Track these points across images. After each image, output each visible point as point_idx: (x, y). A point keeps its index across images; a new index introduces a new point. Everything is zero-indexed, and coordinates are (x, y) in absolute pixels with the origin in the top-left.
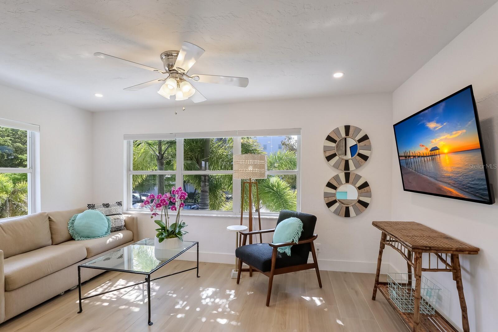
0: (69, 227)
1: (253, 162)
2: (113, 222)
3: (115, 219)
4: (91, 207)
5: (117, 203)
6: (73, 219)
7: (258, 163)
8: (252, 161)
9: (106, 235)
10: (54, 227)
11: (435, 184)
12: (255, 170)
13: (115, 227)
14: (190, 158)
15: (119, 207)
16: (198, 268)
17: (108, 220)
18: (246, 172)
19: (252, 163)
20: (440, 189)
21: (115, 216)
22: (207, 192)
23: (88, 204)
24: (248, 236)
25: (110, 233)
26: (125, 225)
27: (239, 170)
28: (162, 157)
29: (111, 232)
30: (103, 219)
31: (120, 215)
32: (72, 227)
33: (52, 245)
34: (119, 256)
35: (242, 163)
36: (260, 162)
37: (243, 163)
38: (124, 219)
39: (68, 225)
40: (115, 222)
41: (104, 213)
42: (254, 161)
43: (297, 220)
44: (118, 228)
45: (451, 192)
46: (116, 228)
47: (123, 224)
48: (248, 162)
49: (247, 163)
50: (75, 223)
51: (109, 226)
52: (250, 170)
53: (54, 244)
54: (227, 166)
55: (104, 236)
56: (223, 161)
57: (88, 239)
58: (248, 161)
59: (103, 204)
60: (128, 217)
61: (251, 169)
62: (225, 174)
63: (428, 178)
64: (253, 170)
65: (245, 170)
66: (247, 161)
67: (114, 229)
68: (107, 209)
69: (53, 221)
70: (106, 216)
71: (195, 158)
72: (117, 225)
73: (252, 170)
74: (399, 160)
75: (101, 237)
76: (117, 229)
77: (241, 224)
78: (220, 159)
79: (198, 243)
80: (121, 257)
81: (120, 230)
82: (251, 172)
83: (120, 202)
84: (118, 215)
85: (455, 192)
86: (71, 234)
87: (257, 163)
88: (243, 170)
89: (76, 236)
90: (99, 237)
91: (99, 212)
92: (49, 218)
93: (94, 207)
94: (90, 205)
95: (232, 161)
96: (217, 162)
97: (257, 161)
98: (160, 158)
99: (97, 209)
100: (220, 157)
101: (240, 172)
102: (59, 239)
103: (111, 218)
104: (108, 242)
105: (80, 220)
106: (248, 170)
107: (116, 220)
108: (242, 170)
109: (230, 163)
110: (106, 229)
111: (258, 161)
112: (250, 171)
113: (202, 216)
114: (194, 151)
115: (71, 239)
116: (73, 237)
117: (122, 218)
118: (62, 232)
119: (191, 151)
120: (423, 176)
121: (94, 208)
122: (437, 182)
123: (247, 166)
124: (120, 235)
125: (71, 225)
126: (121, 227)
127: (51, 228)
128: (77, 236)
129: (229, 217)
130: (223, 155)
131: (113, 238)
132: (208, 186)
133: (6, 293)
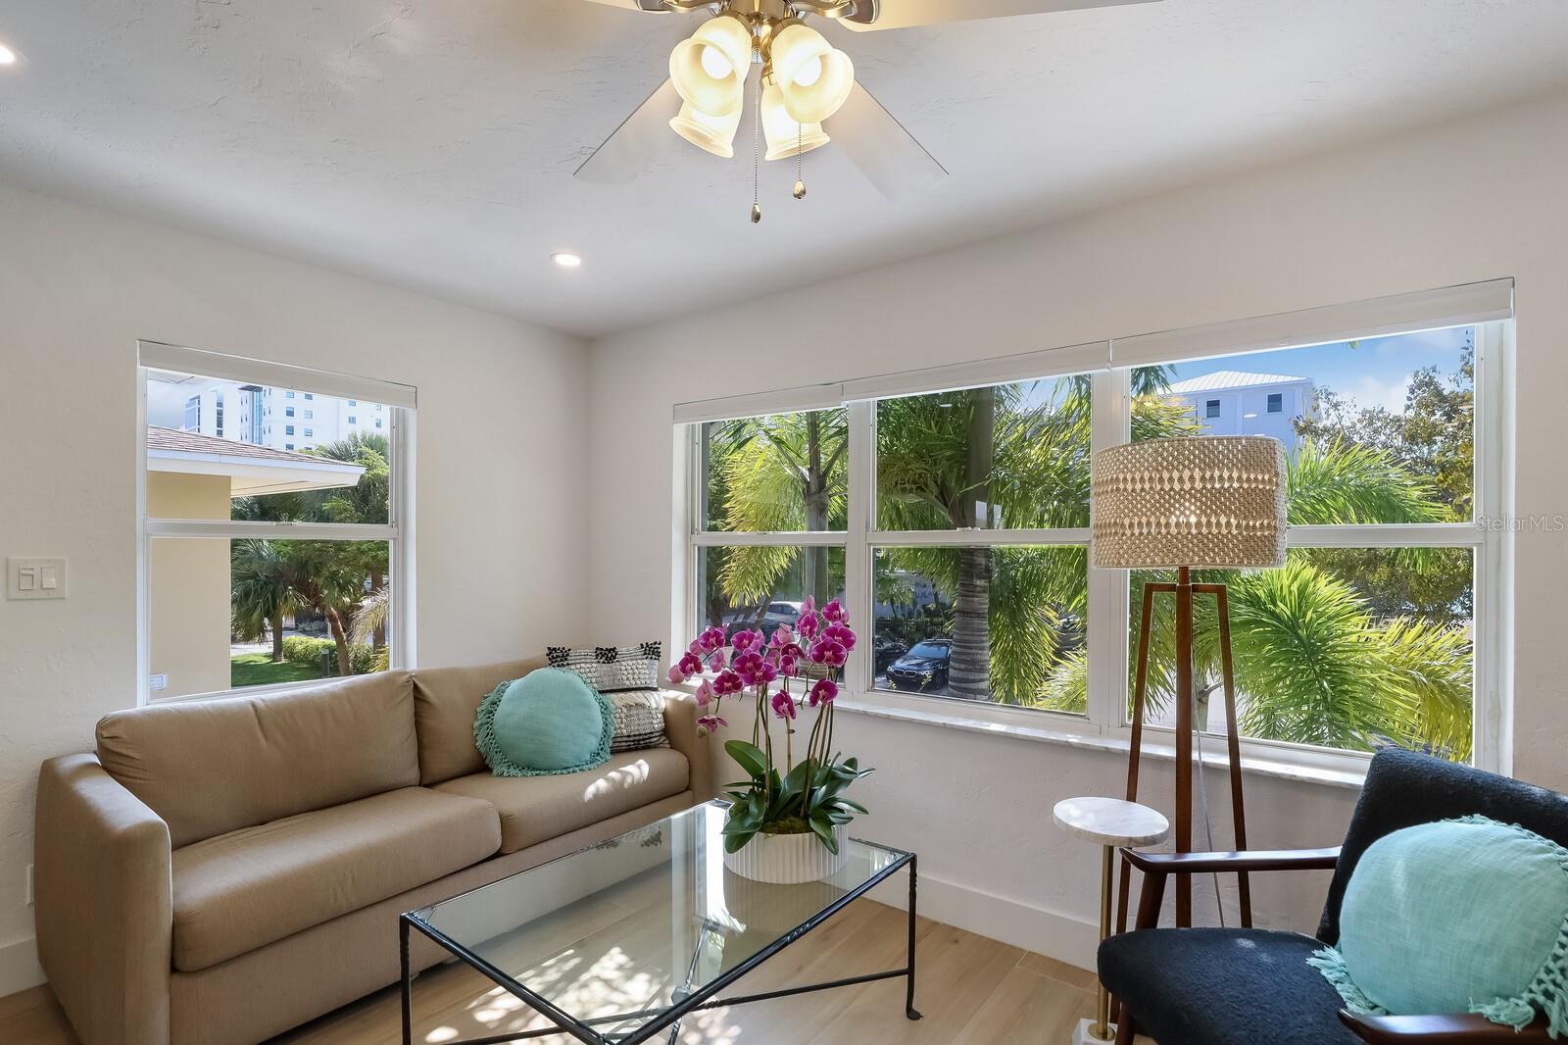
0: (477, 724)
1: (1203, 479)
2: (623, 715)
3: (629, 707)
4: (557, 656)
5: (642, 647)
6: (492, 696)
7: (1236, 485)
8: (1197, 474)
9: (592, 766)
10: (429, 722)
12: (1213, 520)
13: (629, 736)
14: (914, 482)
15: (645, 661)
16: (910, 972)
17: (605, 709)
18: (1164, 531)
19: (1198, 485)
21: (632, 694)
22: (980, 616)
23: (549, 648)
24: (1171, 879)
25: (609, 757)
26: (664, 730)
27: (1123, 526)
28: (819, 486)
29: (612, 753)
30: (586, 706)
31: (648, 694)
32: (486, 726)
33: (420, 785)
34: (646, 839)
35: (1138, 487)
36: (1245, 476)
37: (1147, 486)
38: (663, 705)
39: (476, 719)
40: (631, 716)
41: (594, 680)
42: (1212, 477)
43: (1542, 851)
44: (637, 738)
46: (631, 739)
47: (658, 724)
48: (1171, 480)
49: (1167, 487)
50: (496, 713)
51: (605, 731)
52: (1188, 524)
53: (426, 782)
54: (1066, 514)
55: (584, 767)
56: (1048, 492)
57: (530, 773)
58: (1176, 474)
59: (597, 649)
60: (675, 701)
61: (1193, 519)
62: (1057, 546)
64: (1204, 520)
65: (1158, 524)
66: (1166, 475)
67: (624, 744)
68: (606, 667)
69: (427, 702)
70: (601, 692)
71: (936, 482)
72: (634, 729)
73: (1199, 524)
75: (574, 772)
76: (637, 745)
77: (1131, 797)
78: (1036, 486)
79: (913, 861)
80: (656, 839)
81: (647, 747)
82: (1194, 531)
83: (656, 643)
84: (639, 694)
86: (482, 750)
87: (1226, 485)
88: (1144, 520)
89: (497, 758)
90: (564, 771)
91: (581, 679)
92: (416, 687)
93: (566, 659)
94: (554, 649)
95: (1087, 495)
96: (1025, 498)
97: (1226, 474)
98: (813, 488)
99: (573, 667)
100: (1035, 479)
101: (1128, 532)
102: (440, 764)
103: (616, 699)
104: (590, 791)
105: (514, 702)
106: (1173, 520)
107: (632, 712)
108: (1140, 524)
109: (1078, 501)
110: (593, 743)
111: (1235, 475)
112: (1184, 531)
113: (945, 727)
114: (930, 457)
115: (481, 767)
116: (487, 761)
117: (654, 706)
118: (454, 740)
119: (920, 457)
121: (565, 663)
123: (1167, 501)
124: (638, 769)
125: (484, 720)
126: (650, 738)
127: (418, 724)
128: (499, 761)
129: (1068, 746)
130: (1047, 468)
131: (613, 780)
132: (984, 592)
133: (177, 978)
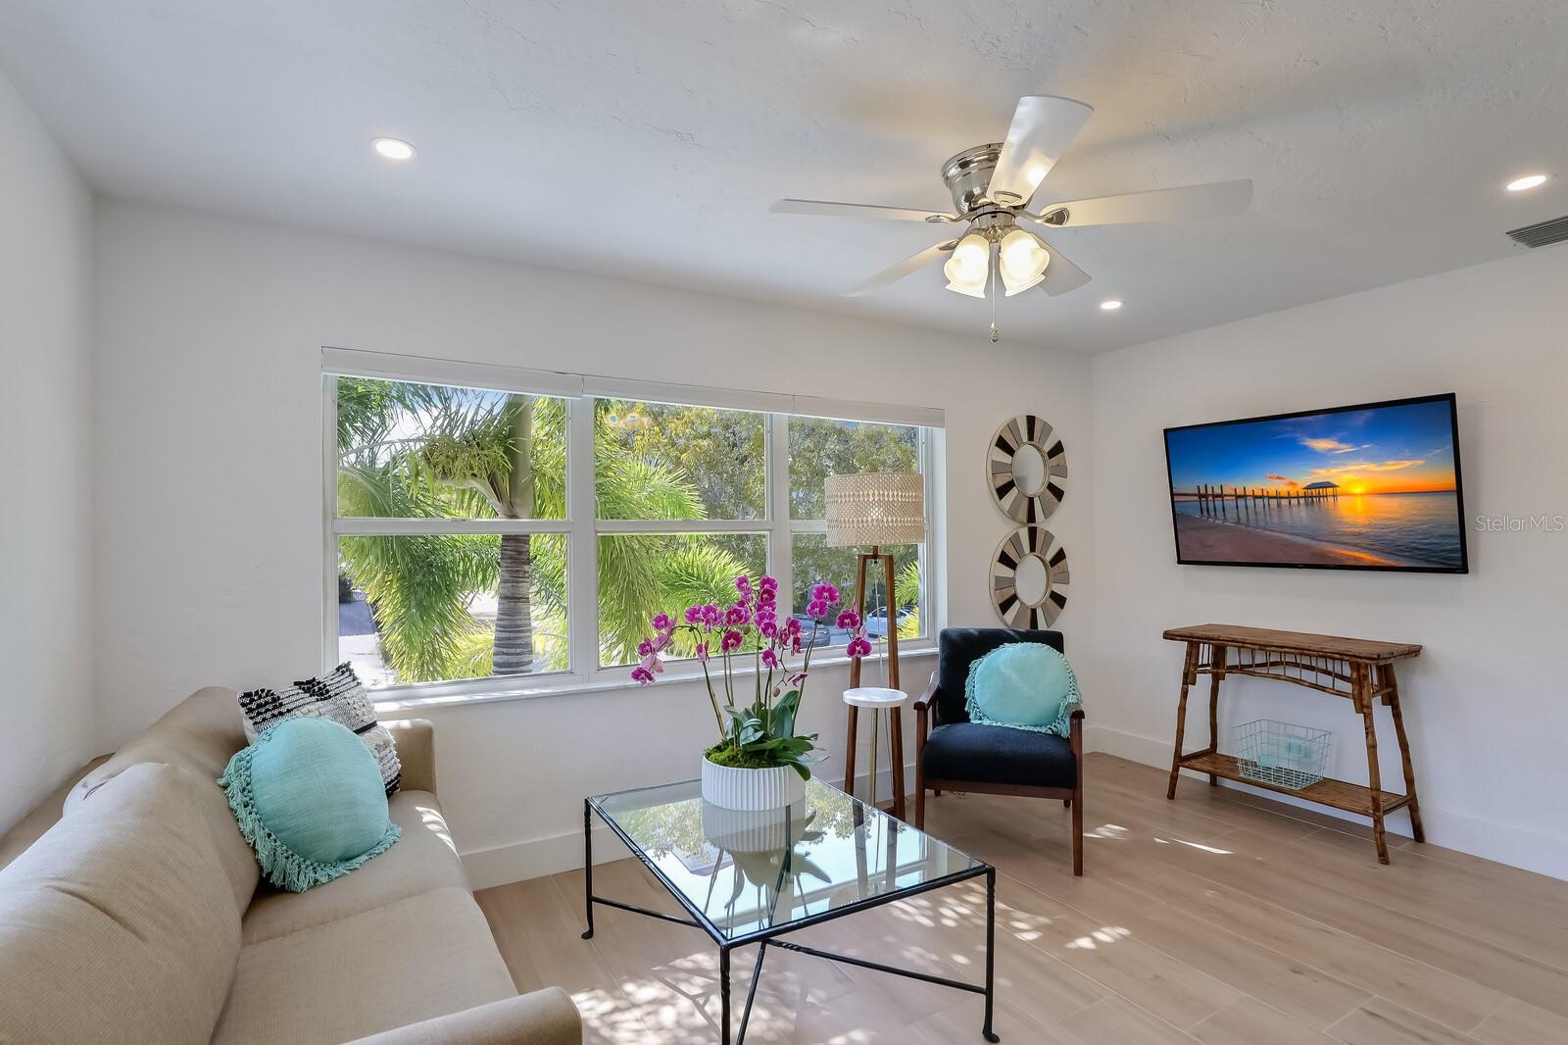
4: (266, 703)
11: (1308, 547)
20: (1324, 555)
32: (257, 826)
39: (238, 819)
45: (1356, 558)
47: (398, 764)
59: (297, 684)
63: (1285, 536)
74: (1173, 502)
85: (1368, 558)
86: (265, 862)
89: (291, 865)
93: (280, 704)
99: (297, 712)
107: (382, 753)
116: (273, 877)
120: (1267, 532)
122: (1314, 543)
125: (249, 817)
